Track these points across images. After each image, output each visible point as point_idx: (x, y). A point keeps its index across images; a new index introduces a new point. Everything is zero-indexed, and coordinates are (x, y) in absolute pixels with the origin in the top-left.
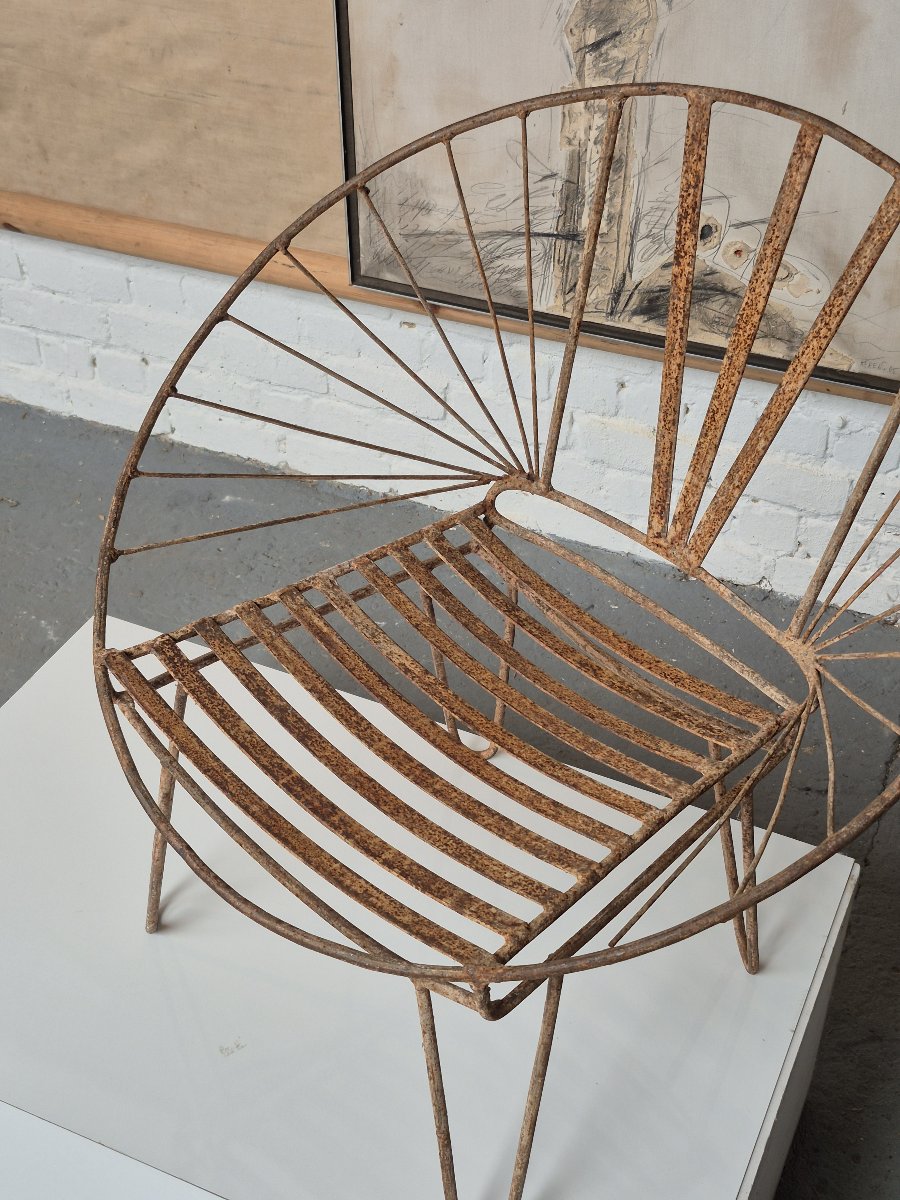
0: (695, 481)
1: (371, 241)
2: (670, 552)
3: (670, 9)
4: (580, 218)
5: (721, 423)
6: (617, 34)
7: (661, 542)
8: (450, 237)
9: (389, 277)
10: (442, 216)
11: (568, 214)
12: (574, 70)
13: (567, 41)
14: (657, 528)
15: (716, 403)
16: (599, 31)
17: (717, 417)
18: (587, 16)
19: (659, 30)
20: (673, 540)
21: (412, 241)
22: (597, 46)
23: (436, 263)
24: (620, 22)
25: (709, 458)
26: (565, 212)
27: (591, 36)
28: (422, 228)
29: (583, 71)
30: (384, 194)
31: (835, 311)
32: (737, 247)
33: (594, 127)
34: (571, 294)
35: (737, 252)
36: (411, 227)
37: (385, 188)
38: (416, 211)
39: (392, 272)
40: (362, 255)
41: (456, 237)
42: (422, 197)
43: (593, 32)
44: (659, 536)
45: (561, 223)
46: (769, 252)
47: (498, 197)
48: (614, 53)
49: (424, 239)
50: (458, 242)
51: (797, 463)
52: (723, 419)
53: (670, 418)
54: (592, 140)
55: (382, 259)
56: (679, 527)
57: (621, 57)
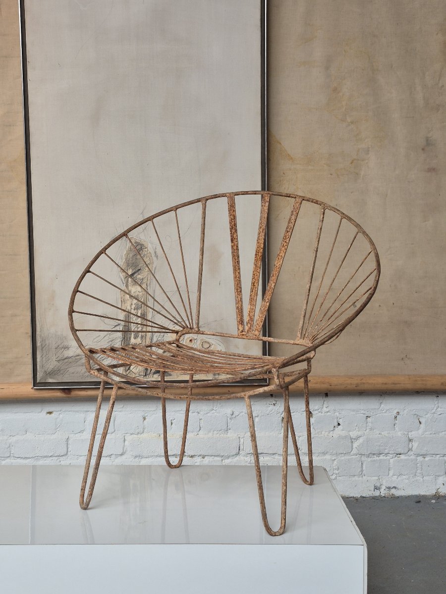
0: (252, 307)
1: (43, 366)
2: (247, 335)
3: (157, 259)
4: (130, 339)
5: (257, 285)
6: (139, 270)
7: (244, 333)
8: (78, 357)
9: (50, 380)
10: (74, 349)
11: (126, 339)
12: (125, 285)
13: (121, 275)
14: (241, 329)
15: (254, 280)
16: (133, 270)
17: (255, 284)
18: (128, 266)
19: (154, 266)
20: (248, 330)
21: (61, 362)
22: (133, 275)
23: (71, 370)
24: (140, 266)
25: (255, 298)
26: (124, 338)
27: (130, 272)
28: (65, 356)
29: (128, 285)
30: (49, 346)
31: (287, 237)
32: (190, 339)
33: (133, 304)
34: (129, 371)
35: (191, 340)
36: (61, 356)
37: (49, 343)
38: (63, 350)
39: (51, 378)
40: (38, 373)
41: (80, 357)
42: (66, 344)
43: (131, 270)
44: (242, 331)
45: (123, 343)
46: (261, 231)
47: (97, 337)
48: (139, 276)
49: (66, 360)
50: (81, 359)
51: (218, 435)
52: (257, 284)
53: (239, 290)
54: (133, 309)
55: (47, 373)
56: (249, 325)
57: (141, 277)
